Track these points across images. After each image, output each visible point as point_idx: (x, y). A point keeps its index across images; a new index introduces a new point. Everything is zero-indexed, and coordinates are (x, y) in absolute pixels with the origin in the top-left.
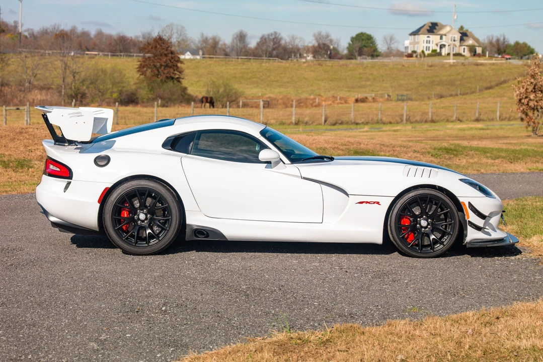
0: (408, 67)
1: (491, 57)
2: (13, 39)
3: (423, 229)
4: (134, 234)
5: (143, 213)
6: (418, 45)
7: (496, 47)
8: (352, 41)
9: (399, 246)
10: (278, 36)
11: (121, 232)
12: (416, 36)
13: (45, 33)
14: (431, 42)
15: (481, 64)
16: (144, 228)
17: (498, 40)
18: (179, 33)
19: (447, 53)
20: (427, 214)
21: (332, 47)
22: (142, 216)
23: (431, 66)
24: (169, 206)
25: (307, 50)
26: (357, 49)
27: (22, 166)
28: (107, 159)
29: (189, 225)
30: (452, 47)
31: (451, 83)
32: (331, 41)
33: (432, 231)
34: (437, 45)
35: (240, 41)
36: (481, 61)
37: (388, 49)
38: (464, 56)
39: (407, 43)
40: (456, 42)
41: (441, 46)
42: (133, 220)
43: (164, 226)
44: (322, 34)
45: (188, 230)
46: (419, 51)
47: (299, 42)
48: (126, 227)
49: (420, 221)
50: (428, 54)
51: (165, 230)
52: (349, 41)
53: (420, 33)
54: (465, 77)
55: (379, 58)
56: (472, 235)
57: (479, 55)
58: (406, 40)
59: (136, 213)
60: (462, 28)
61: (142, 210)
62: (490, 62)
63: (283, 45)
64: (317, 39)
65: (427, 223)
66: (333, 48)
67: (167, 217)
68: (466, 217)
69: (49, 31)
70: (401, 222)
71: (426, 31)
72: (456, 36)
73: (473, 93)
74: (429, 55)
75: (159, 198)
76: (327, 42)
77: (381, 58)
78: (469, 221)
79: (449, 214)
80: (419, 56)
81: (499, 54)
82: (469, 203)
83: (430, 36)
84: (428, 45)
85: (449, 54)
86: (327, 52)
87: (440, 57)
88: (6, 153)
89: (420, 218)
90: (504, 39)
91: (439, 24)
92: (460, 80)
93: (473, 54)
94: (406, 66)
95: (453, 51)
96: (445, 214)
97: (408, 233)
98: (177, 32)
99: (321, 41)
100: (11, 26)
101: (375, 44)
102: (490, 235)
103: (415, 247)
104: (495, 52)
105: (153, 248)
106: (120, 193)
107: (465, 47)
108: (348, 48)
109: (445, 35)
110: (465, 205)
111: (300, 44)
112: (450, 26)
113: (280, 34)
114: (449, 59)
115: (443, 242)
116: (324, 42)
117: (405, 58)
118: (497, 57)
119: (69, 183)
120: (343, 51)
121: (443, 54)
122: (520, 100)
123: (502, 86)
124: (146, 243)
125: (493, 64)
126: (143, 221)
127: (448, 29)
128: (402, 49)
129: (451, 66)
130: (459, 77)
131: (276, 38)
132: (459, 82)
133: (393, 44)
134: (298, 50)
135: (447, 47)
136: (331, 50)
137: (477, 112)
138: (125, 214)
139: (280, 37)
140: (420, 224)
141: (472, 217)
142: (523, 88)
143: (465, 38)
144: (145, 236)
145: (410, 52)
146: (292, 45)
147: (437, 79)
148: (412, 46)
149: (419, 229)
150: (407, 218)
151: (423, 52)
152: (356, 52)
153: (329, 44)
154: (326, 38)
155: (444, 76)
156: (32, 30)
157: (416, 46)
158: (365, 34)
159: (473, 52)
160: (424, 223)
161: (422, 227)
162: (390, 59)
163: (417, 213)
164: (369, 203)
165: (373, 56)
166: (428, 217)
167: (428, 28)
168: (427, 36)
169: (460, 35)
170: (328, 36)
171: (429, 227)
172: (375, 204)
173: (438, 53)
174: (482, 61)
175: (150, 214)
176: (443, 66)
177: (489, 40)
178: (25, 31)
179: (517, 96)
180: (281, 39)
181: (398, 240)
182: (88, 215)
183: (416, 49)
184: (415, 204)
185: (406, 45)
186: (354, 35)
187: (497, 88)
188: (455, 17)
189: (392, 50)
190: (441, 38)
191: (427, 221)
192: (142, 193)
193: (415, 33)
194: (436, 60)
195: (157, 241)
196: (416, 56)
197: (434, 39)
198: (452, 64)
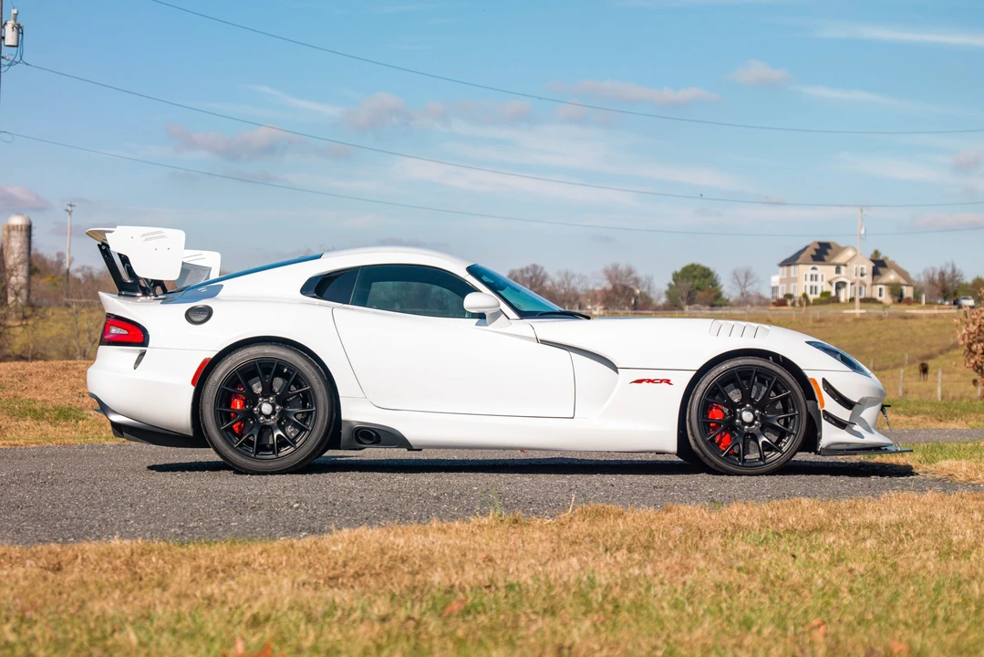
1: (930, 304)
2: (55, 285)
3: (746, 427)
4: (251, 438)
5: (268, 402)
6: (796, 284)
7: (940, 285)
8: (674, 280)
9: (705, 456)
10: (540, 272)
11: (230, 435)
12: (792, 268)
14: (819, 278)
15: (913, 317)
16: (270, 429)
17: (942, 274)
19: (848, 298)
20: (752, 401)
21: (638, 292)
22: (266, 408)
23: (821, 321)
24: (312, 389)
25: (593, 297)
26: (685, 294)
27: (66, 418)
28: (208, 312)
29: (346, 422)
30: (857, 285)
32: (637, 281)
33: (762, 430)
34: (830, 283)
36: (912, 310)
37: (742, 294)
38: (880, 302)
39: (775, 280)
40: (865, 277)
41: (837, 284)
42: (250, 414)
43: (304, 424)
44: (620, 268)
45: (344, 431)
46: (798, 294)
47: (579, 283)
48: (239, 427)
49: (741, 413)
50: (814, 300)
51: (306, 430)
52: (670, 279)
53: (799, 261)
54: (882, 338)
55: (724, 308)
56: (830, 435)
57: (908, 301)
58: (774, 274)
59: (255, 403)
60: (876, 253)
61: (267, 397)
62: (928, 312)
63: (548, 289)
64: (610, 278)
65: (752, 416)
66: (641, 293)
67: (309, 408)
68: (819, 404)
70: (708, 414)
71: (810, 258)
72: (865, 266)
73: (897, 366)
74: (817, 302)
75: (295, 378)
76: (630, 284)
77: (728, 307)
78: (824, 411)
79: (789, 400)
80: (797, 304)
81: (945, 299)
82: (824, 380)
83: (817, 266)
84: (814, 283)
85: (852, 300)
86: (630, 300)
87: (836, 305)
88: (39, 398)
89: (740, 407)
90: (954, 271)
91: (832, 246)
92: (874, 345)
93: (897, 299)
95: (860, 294)
96: (784, 400)
97: (721, 432)
99: (617, 282)
100: (52, 262)
101: (717, 285)
102: (863, 437)
103: (733, 457)
104: (939, 295)
105: (286, 461)
106: (230, 367)
107: (883, 287)
108: (667, 292)
109: (845, 265)
110: (816, 383)
111: (580, 289)
112: (855, 249)
113: (542, 268)
114: (854, 309)
115: (781, 448)
116: (623, 283)
117: (773, 308)
118: (941, 304)
119: (143, 354)
120: (659, 298)
121: (842, 299)
122: (970, 345)
123: (951, 353)
124: (274, 453)
125: (935, 316)
126: (268, 417)
127: (850, 253)
128: (768, 294)
129: (856, 320)
130: (873, 339)
131: (535, 275)
132: (872, 349)
133: (751, 284)
134: (577, 297)
135: (849, 286)
136: (636, 297)
137: (900, 388)
138: (238, 405)
139: (542, 274)
140: (741, 418)
141: (830, 405)
142: (974, 323)
143: (881, 270)
144: (271, 442)
145: (781, 296)
146: (565, 289)
148: (785, 285)
149: (739, 426)
150: (717, 408)
151: (805, 296)
152: (682, 298)
153: (635, 288)
154: (627, 276)
155: (844, 338)
156: (89, 268)
157: (792, 285)
158: (698, 266)
159: (896, 295)
160: (747, 416)
161: (744, 423)
162: (745, 310)
163: (736, 401)
164: (652, 381)
165: (712, 306)
166: (755, 406)
167: (814, 253)
168: (812, 266)
169: (873, 264)
170: (630, 272)
171: (756, 422)
172: (663, 384)
173: (834, 297)
174: (915, 312)
175: (279, 404)
176: (842, 319)
177: (928, 276)
178: (78, 270)
179: (963, 339)
180: (545, 277)
181: (703, 445)
182: (175, 408)
183: (791, 292)
184: (732, 385)
185: (773, 285)
186: (679, 270)
187: (941, 357)
188: (863, 232)
189: (749, 296)
190: (838, 271)
191: (753, 413)
192: (265, 369)
193: (790, 262)
194: (830, 310)
195: (292, 449)
196: (793, 304)
197: (826, 272)
198: (858, 316)
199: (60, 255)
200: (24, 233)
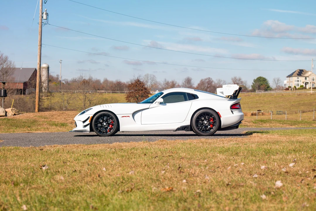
0: (286, 96)
2: (56, 85)
8: (254, 82)
12: (291, 78)
13: (74, 81)
14: (300, 81)
18: (152, 79)
19: (309, 87)
23: (300, 95)
26: (257, 86)
27: (63, 126)
30: (312, 83)
31: (310, 104)
32: (242, 82)
34: (303, 83)
35: (188, 83)
37: (277, 86)
39: (285, 82)
40: (314, 81)
41: (305, 83)
44: (237, 78)
46: (293, 86)
47: (223, 83)
50: (298, 88)
53: (293, 76)
55: (270, 91)
58: (285, 80)
63: (213, 85)
64: (233, 81)
69: (77, 80)
71: (297, 75)
72: (314, 77)
74: (299, 89)
76: (240, 83)
77: (272, 91)
80: (293, 90)
83: (299, 77)
84: (298, 83)
85: (310, 88)
87: (305, 90)
91: (304, 71)
94: (285, 95)
95: (313, 86)
99: (236, 83)
100: (55, 78)
101: (268, 83)
108: (252, 86)
109: (308, 77)
113: (212, 79)
114: (310, 91)
117: (285, 91)
120: (249, 88)
121: (307, 88)
127: (310, 73)
128: (283, 86)
129: (311, 95)
131: (209, 81)
133: (279, 83)
135: (309, 83)
139: (211, 80)
145: (287, 87)
146: (219, 85)
147: (302, 102)
148: (288, 83)
151: (295, 87)
152: (256, 87)
154: (239, 81)
155: (306, 100)
156: (67, 80)
157: (291, 83)
158: (262, 77)
162: (276, 92)
165: (266, 90)
167: (298, 73)
168: (297, 77)
170: (240, 79)
173: (304, 87)
176: (306, 95)
178: (63, 80)
180: (212, 81)
183: (291, 86)
185: (285, 83)
186: (256, 78)
188: (313, 66)
189: (279, 87)
190: (306, 79)
193: (290, 76)
194: (303, 91)
196: (291, 90)
197: (302, 79)
198: (312, 93)
200: (47, 69)
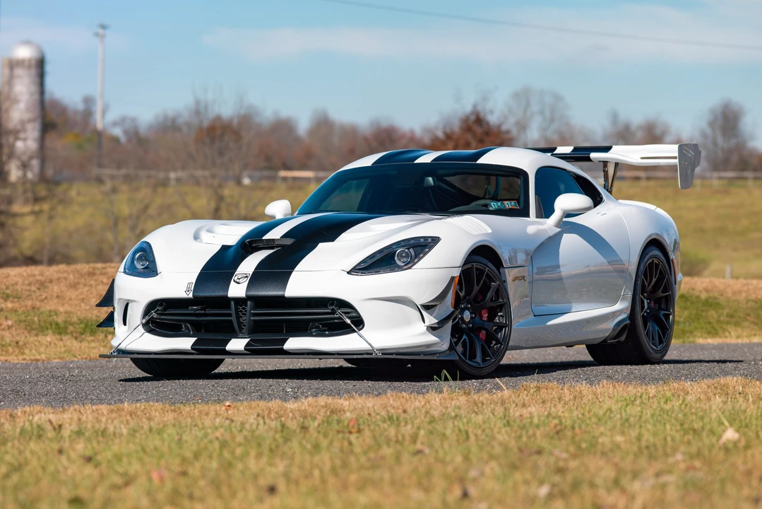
13: (169, 127)
18: (548, 114)
69: (180, 121)
98: (542, 112)
100: (76, 112)
156: (134, 120)
178: (115, 124)
199: (88, 101)
200: (34, 71)
